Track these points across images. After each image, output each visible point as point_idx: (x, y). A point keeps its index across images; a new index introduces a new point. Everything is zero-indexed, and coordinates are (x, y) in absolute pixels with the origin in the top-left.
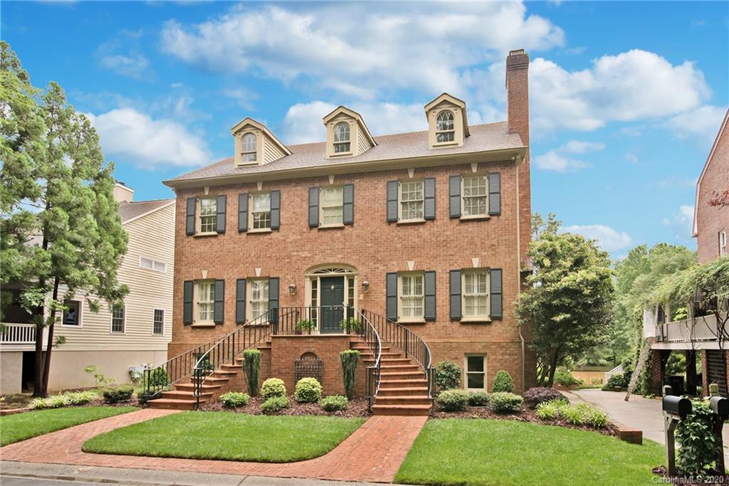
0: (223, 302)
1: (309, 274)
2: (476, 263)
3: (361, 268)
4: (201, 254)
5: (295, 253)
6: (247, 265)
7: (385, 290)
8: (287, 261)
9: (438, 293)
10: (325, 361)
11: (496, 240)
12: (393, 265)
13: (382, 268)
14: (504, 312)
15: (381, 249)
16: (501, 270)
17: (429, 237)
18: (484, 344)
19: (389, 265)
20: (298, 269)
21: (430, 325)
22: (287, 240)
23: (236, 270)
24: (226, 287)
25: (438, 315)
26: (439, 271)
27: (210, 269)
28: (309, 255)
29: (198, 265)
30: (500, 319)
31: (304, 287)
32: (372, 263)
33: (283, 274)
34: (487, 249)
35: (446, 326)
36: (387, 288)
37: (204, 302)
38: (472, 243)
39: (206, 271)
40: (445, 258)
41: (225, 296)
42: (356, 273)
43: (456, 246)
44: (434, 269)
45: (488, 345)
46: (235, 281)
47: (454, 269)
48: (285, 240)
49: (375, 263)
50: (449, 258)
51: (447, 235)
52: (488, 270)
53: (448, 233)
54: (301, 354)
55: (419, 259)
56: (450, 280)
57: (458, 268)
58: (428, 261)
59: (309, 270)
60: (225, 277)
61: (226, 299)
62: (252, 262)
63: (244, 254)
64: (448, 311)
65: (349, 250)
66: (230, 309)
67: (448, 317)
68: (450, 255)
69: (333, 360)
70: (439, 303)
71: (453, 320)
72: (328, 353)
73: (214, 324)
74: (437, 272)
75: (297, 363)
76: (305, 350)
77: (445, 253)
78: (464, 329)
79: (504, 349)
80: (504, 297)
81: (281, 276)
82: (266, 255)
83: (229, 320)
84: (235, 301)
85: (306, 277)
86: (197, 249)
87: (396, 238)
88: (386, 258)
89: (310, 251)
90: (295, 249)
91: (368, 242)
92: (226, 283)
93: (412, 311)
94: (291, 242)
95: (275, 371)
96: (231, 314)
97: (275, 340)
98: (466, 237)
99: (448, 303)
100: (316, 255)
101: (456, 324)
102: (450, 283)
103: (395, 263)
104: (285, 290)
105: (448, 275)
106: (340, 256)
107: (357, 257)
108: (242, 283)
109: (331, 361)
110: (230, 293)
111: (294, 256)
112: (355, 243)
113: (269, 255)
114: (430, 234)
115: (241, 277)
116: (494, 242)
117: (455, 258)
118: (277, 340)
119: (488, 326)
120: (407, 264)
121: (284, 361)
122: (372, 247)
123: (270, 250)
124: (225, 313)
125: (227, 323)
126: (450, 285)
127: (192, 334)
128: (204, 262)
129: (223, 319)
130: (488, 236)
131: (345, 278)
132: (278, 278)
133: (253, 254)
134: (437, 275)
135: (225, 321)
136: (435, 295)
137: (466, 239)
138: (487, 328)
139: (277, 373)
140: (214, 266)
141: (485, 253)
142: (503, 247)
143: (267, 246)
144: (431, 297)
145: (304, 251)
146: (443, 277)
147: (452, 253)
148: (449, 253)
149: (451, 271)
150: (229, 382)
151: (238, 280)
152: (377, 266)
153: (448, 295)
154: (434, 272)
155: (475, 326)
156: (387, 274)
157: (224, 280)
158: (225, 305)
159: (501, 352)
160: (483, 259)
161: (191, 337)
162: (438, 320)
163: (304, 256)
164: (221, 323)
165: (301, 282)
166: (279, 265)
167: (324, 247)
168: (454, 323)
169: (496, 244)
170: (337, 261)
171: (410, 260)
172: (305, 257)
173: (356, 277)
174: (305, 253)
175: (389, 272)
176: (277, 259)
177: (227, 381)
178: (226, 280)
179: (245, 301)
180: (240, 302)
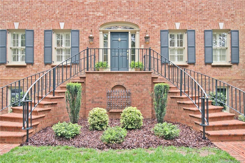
0: (33, 47)
1: (102, 29)
2: (222, 26)
3: (142, 26)
4: (12, 10)
5: (91, 13)
6: (53, 20)
7: (159, 42)
8: (85, 18)
9: (196, 45)
10: (132, 92)
11: (234, 11)
12: (165, 25)
13: (157, 27)
14: (240, 59)
15: (156, 13)
16: (238, 31)
17: (190, 7)
18: (228, 80)
19: (162, 25)
20: (94, 25)
21: (191, 67)
22: (85, 3)
23: (43, 23)
24: (35, 36)
25: (196, 61)
26: (197, 30)
27: (21, 22)
28: (102, 15)
29: (11, 18)
30: (237, 64)
31: (98, 38)
32: (150, 23)
33: (82, 28)
34: (229, 17)
35: (202, 68)
36: (161, 41)
37: (16, 47)
38: (218, 12)
39: (18, 23)
40: (201, 22)
41: (35, 43)
42: (137, 29)
43: (208, 14)
44: (194, 29)
45: (231, 81)
46: (42, 32)
47: (207, 29)
48: (83, 3)
49: (152, 23)
50: (203, 22)
51: (202, 6)
52: (229, 31)
53: (203, 5)
54: (112, 86)
55: (183, 22)
56: (204, 37)
57: (210, 29)
58: (189, 23)
59: (102, 26)
60: (34, 28)
61: (35, 45)
62: (57, 18)
63: (49, 11)
64: (204, 58)
65: (133, 13)
66: (39, 53)
67: (203, 61)
68: (204, 20)
69: (139, 91)
70: (197, 52)
71: (206, 64)
72: (135, 85)
73: (25, 64)
74: (196, 31)
75: (109, 94)
76: (116, 84)
77: (201, 18)
78: (214, 70)
79: (241, 84)
80: (240, 49)
81: (80, 29)
82: (68, 13)
83: (39, 61)
84: (43, 46)
85: (100, 31)
86: (9, 6)
87: (167, 6)
88: (160, 20)
89: (103, 12)
90: (91, 10)
91: (146, 8)
92: (35, 33)
93: (176, 58)
94: (88, 5)
95: (90, 100)
96: (39, 57)
97: (88, 75)
98: (215, 8)
99: (203, 52)
100: (108, 15)
101: (209, 67)
102: (204, 39)
103: (166, 23)
104: (84, 40)
105: (203, 33)
106: (126, 17)
107: (139, 18)
108: (48, 33)
109: (137, 92)
110: (39, 40)
111: (90, 15)
112: (137, 8)
113: (70, 13)
114: (190, 5)
115: (47, 28)
116: (233, 12)
117: (207, 22)
118: (91, 75)
119: (230, 68)
120: (175, 24)
121: (97, 92)
122: (149, 11)
123: (72, 10)
124: (35, 56)
125: (36, 63)
126: (205, 41)
127: (6, 72)
128: (16, 16)
129: (33, 60)
130: (229, 8)
131: (129, 33)
132: (78, 31)
133: (58, 11)
134: (196, 32)
135: (35, 62)
136: (194, 47)
137: (215, 10)
138: (229, 69)
139: (91, 102)
140: (25, 20)
141: (227, 20)
142: (239, 17)
143: (69, 6)
144: (192, 47)
145: (99, 11)
146: (200, 34)
147: (206, 18)
148: (204, 19)
149: (205, 31)
150: (51, 111)
151: (45, 31)
152: (153, 25)
153: (203, 46)
154: (194, 31)
155: (221, 68)
156: (161, 31)
157: (33, 31)
158: (35, 49)
159: (239, 85)
160: (226, 23)
161: (6, 74)
162: (196, 64)
163: (98, 15)
164: (32, 64)
165: (96, 35)
166: (78, 21)
167: (114, 9)
168: (207, 66)
169: (235, 14)
170: (124, 21)
171: (177, 22)
172: (99, 16)
173: (137, 33)
174: (99, 13)
175: (162, 29)
176: (77, 17)
177: (50, 110)
178: (35, 31)
179: (51, 47)
180: (48, 47)
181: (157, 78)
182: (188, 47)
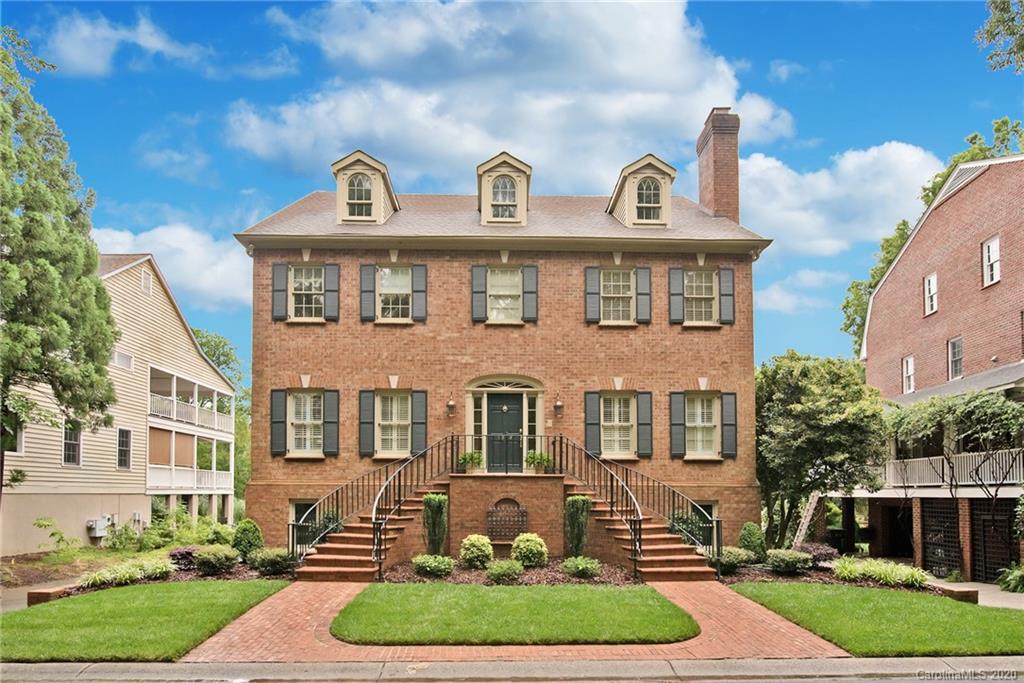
0: (338, 423)
1: (471, 388)
2: (703, 384)
3: (548, 384)
4: (297, 350)
5: (451, 358)
6: (376, 370)
7: (583, 415)
8: (439, 367)
9: (654, 420)
10: (529, 510)
11: (728, 356)
12: (594, 381)
13: (578, 384)
14: (739, 449)
15: (576, 359)
16: (735, 394)
17: (643, 346)
18: (716, 489)
19: (589, 382)
20: (455, 380)
21: (644, 463)
22: (438, 338)
23: (356, 377)
24: (341, 402)
25: (654, 451)
26: (656, 392)
27: (315, 374)
28: (472, 361)
29: (295, 366)
30: (733, 457)
31: (464, 406)
32: (564, 377)
33: (433, 387)
34: (717, 367)
35: (664, 465)
36: (585, 412)
37: (301, 422)
38: (697, 357)
39: (309, 377)
40: (663, 375)
41: (341, 415)
42: (540, 389)
43: (678, 361)
44: (649, 390)
45: (720, 491)
46: (356, 393)
47: (676, 391)
48: (434, 338)
49: (568, 378)
50: (669, 375)
51: (666, 346)
52: (719, 394)
53: (668, 343)
54: (496, 500)
55: (629, 376)
56: (670, 405)
57: (680, 390)
58: (641, 378)
59: (471, 382)
60: (339, 387)
61: (341, 420)
62: (383, 367)
63: (369, 354)
64: (668, 445)
65: (532, 358)
66: (349, 435)
67: (668, 452)
68: (670, 372)
69: (541, 509)
70: (656, 434)
71: (674, 457)
72: (535, 500)
73: (321, 456)
74: (654, 394)
75: (489, 514)
76: (502, 496)
77: (664, 369)
78: (688, 469)
79: (740, 496)
80: (739, 430)
81: (428, 388)
82: (405, 357)
83: (348, 450)
84: (357, 422)
85: (467, 392)
86: (291, 342)
87: (598, 346)
88: (584, 372)
89: (473, 355)
90: (451, 351)
91: (557, 349)
92: (341, 396)
93: (617, 445)
94: (443, 341)
95: (457, 524)
96: (350, 442)
97: (454, 481)
98: (690, 350)
99: (668, 435)
100: (482, 361)
101: (678, 463)
102: (670, 409)
103: (596, 378)
104: (437, 409)
105: (667, 398)
106: (518, 365)
107: (543, 368)
108: (366, 396)
109: (540, 512)
110: (349, 410)
111: (448, 361)
112: (540, 349)
113: (410, 358)
114: (643, 343)
115: (365, 387)
116: (726, 358)
117: (675, 376)
118: (459, 480)
119: (719, 466)
120: (613, 380)
121: (469, 510)
122: (563, 355)
123: (413, 350)
124: (341, 440)
125: (343, 454)
126: (670, 412)
127: (286, 471)
128: (304, 363)
129: (338, 448)
130: (718, 349)
131: (525, 395)
132: (425, 392)
133: (386, 354)
134: (654, 397)
135: (341, 451)
136: (650, 424)
137: (690, 353)
138: (717, 468)
139: (458, 527)
140: (321, 370)
141: (715, 372)
142: (737, 366)
143: (405, 344)
144: (646, 425)
145: (465, 355)
146: (661, 400)
147: (672, 369)
148: (669, 369)
149: (672, 393)
150: (397, 541)
151: (361, 392)
152: (572, 381)
153: (668, 424)
154: (650, 393)
155: (702, 466)
156: (586, 393)
157: (337, 391)
158: (341, 427)
159: (736, 499)
160: (712, 379)
161: (285, 474)
162: (654, 457)
163: (464, 361)
164: (335, 455)
165: (461, 400)
166: (425, 373)
167: (495, 350)
168: (676, 461)
169: (729, 361)
170: (515, 373)
171: (617, 375)
172: (466, 364)
173: (540, 396)
174: (466, 358)
175: (588, 390)
176: (423, 364)
177: (395, 539)
178: (341, 391)
179: (373, 423)
180: (365, 425)
181: (573, 486)
182: (639, 424)
